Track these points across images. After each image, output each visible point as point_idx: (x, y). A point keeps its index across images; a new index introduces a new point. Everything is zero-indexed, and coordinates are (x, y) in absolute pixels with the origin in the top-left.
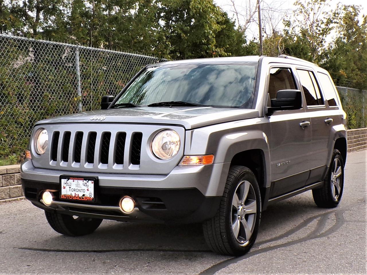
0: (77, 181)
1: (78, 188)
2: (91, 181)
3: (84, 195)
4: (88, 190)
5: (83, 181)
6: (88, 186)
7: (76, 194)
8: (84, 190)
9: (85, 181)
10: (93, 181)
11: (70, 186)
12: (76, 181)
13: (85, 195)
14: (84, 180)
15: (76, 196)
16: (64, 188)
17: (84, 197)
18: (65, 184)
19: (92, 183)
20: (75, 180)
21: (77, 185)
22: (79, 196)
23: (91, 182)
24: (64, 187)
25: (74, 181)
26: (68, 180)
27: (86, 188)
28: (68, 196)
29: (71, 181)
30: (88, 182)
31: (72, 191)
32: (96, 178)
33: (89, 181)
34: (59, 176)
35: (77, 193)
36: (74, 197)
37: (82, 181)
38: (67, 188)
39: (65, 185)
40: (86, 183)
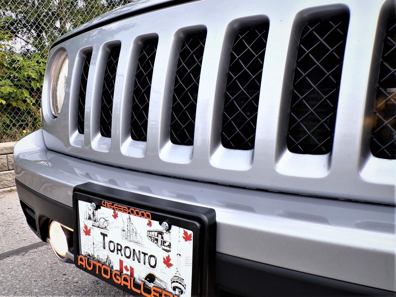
0: (126, 216)
1: (132, 246)
2: (182, 230)
3: (151, 278)
4: (167, 262)
5: (150, 224)
6: (169, 246)
7: (124, 265)
8: (153, 260)
9: (156, 225)
10: (190, 232)
11: (104, 231)
12: (123, 216)
13: (156, 280)
14: (153, 219)
15: (125, 272)
16: (88, 233)
17: (151, 285)
18: (90, 218)
19: (187, 238)
20: (119, 213)
21: (128, 232)
22: (136, 275)
23: (182, 234)
24: (86, 227)
25: (115, 216)
26: (98, 207)
27: (160, 254)
28: (98, 264)
29: (105, 212)
30: (169, 230)
31: (113, 251)
32: (205, 218)
33: (174, 228)
34: (74, 186)
35: (128, 263)
36: (115, 275)
37: (146, 221)
38: (96, 233)
39: (89, 223)
40: (161, 233)
